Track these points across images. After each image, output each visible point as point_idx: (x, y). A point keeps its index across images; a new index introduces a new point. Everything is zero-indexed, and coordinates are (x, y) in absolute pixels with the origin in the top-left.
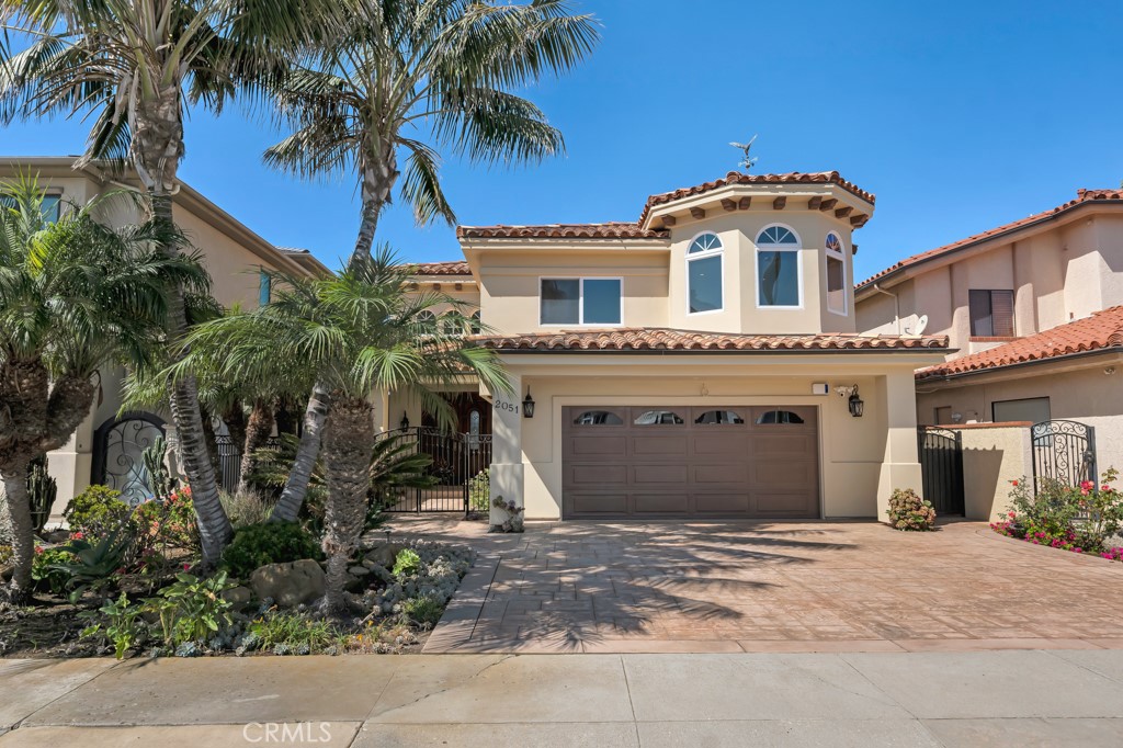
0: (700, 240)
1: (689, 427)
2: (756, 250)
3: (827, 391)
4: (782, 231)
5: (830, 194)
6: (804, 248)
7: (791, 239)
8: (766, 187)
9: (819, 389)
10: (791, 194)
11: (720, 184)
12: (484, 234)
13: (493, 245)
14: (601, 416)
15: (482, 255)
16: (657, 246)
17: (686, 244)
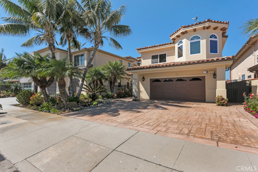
0: (179, 42)
1: (175, 82)
2: (189, 42)
3: (207, 73)
4: (196, 36)
5: (207, 25)
6: (202, 39)
7: (199, 38)
8: (190, 27)
9: (205, 72)
10: (197, 27)
11: (180, 29)
12: (140, 49)
13: (142, 51)
14: (157, 80)
15: (142, 53)
16: (172, 45)
17: (177, 44)
